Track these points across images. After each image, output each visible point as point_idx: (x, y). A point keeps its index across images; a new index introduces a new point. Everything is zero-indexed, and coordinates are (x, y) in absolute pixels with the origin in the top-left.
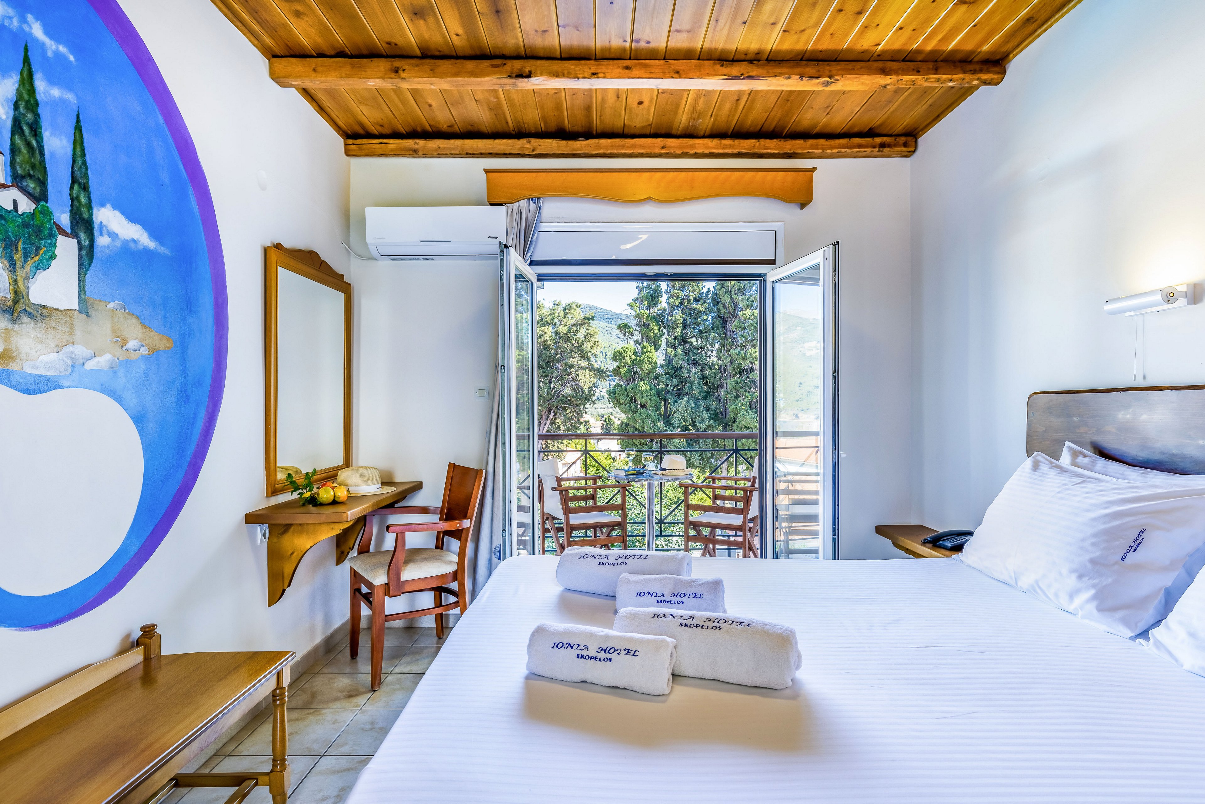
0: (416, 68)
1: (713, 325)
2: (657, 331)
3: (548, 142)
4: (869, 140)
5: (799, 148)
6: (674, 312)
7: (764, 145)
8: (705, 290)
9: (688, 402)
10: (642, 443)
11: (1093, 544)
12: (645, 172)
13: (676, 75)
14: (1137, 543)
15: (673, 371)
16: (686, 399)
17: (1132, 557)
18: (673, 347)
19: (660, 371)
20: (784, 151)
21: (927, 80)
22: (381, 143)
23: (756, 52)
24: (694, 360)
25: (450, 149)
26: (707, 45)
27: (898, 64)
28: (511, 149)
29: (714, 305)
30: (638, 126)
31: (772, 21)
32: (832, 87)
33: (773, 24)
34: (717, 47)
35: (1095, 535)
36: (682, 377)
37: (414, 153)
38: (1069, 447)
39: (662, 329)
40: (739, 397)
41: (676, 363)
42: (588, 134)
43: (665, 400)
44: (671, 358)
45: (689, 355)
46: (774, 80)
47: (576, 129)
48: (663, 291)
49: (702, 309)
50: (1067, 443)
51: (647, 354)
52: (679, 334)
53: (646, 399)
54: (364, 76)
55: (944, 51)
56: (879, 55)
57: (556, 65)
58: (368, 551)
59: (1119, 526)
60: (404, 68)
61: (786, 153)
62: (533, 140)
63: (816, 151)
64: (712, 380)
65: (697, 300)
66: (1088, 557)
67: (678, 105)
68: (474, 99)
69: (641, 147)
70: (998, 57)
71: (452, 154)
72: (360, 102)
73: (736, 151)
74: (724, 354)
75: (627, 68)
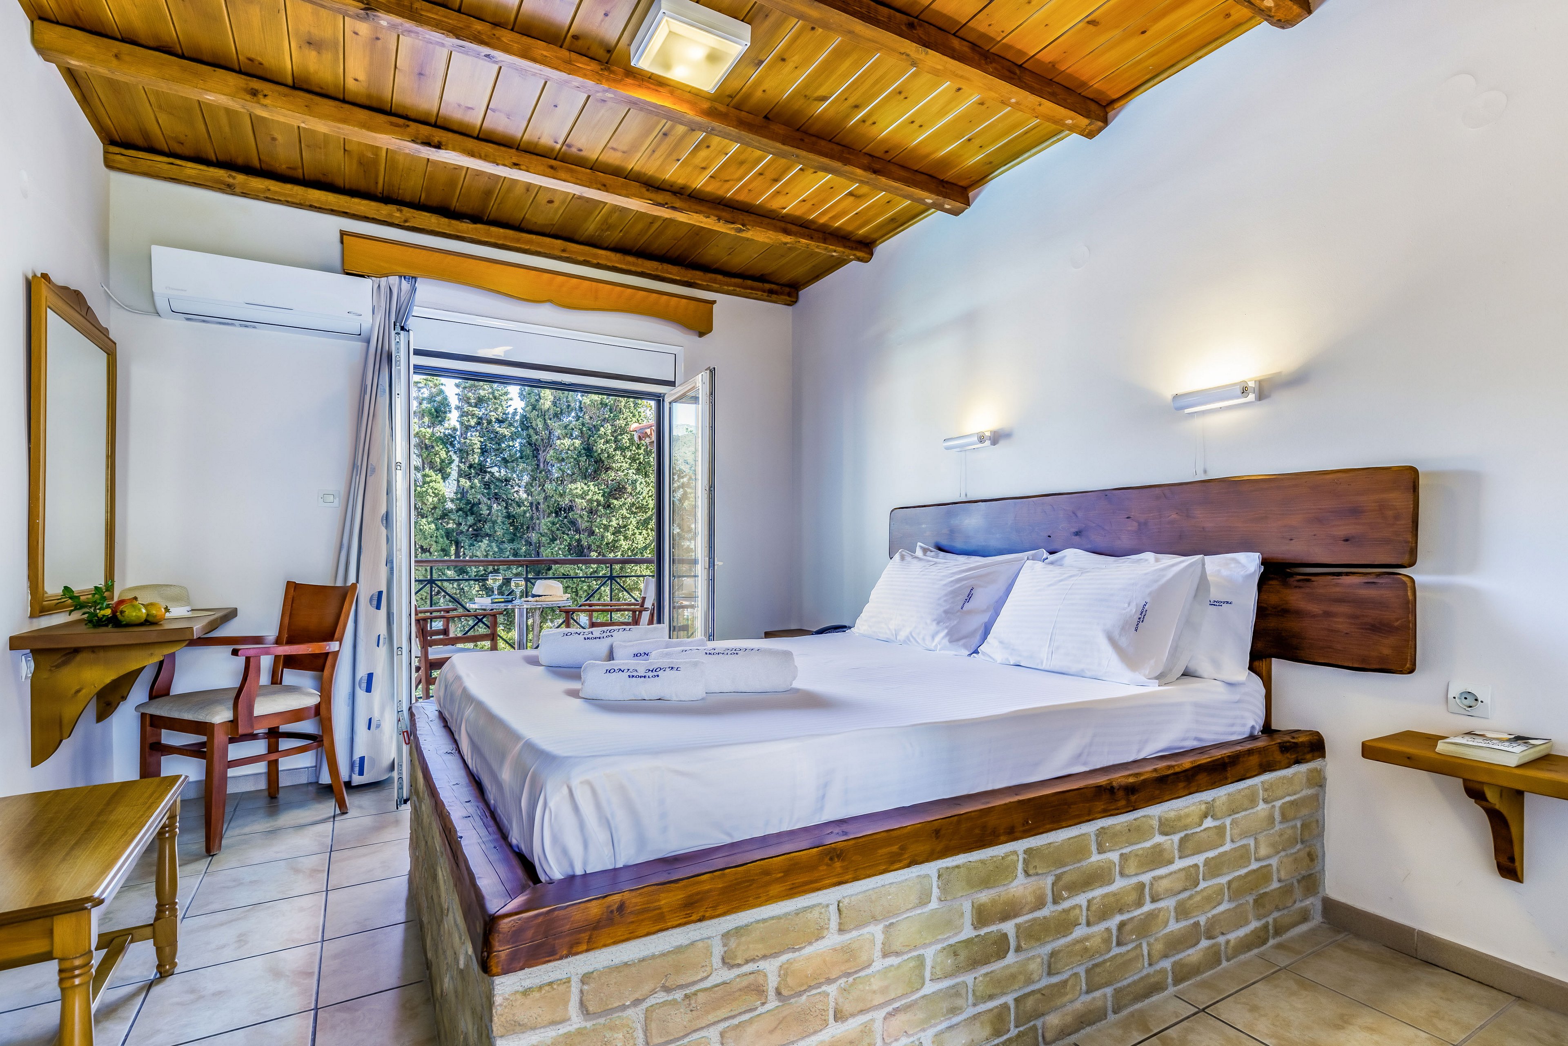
0: (284, 99)
1: (521, 454)
2: (445, 456)
3: (425, 216)
4: (760, 285)
5: (699, 279)
6: (469, 434)
7: (667, 270)
8: (511, 410)
9: (488, 545)
10: (424, 597)
11: (945, 601)
12: (533, 270)
13: (602, 188)
14: (970, 597)
15: (469, 508)
16: (486, 541)
17: (968, 606)
18: (468, 477)
19: (450, 505)
20: (686, 279)
21: (818, 247)
22: (172, 164)
23: (681, 186)
24: (496, 494)
25: (285, 195)
26: (637, 168)
27: (797, 227)
28: (375, 214)
29: (522, 430)
30: (539, 222)
31: (703, 165)
32: (743, 235)
33: (704, 168)
34: (647, 172)
35: (946, 595)
36: (481, 514)
37: (229, 189)
38: (921, 547)
39: (451, 453)
40: (556, 540)
41: (471, 497)
42: (476, 219)
43: (457, 544)
44: (465, 490)
45: (489, 488)
46: (695, 216)
47: (465, 209)
48: (453, 406)
49: (506, 432)
50: (919, 544)
51: (431, 484)
52: (476, 461)
53: (430, 541)
54: (203, 87)
55: (832, 226)
56: (782, 217)
57: (471, 143)
58: (168, 694)
59: (959, 587)
60: (266, 92)
61: (687, 282)
62: (405, 209)
63: (714, 285)
64: (521, 518)
65: (500, 421)
66: (942, 609)
67: (590, 213)
68: (342, 148)
69: (539, 244)
70: (868, 241)
71: (288, 202)
72: (160, 107)
73: (639, 270)
74: (536, 489)
75: (552, 167)
